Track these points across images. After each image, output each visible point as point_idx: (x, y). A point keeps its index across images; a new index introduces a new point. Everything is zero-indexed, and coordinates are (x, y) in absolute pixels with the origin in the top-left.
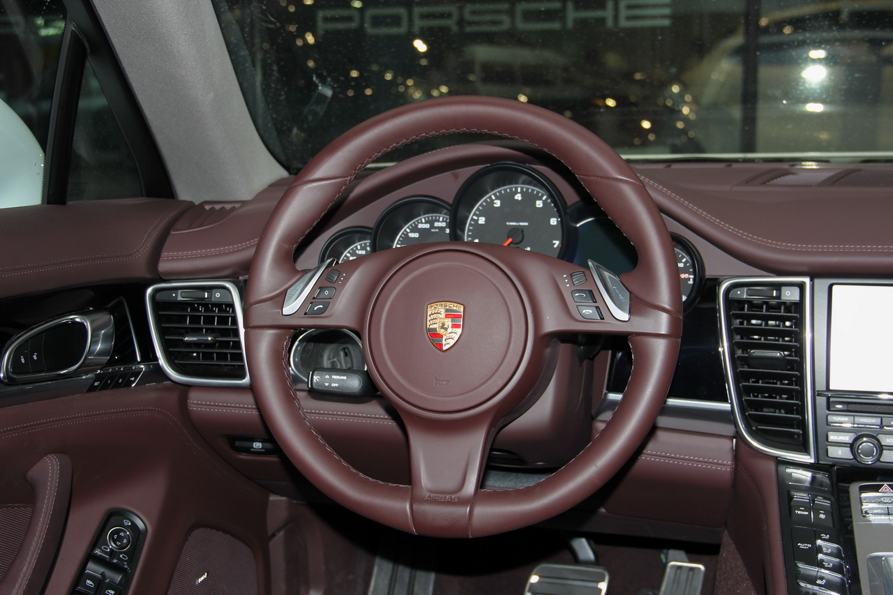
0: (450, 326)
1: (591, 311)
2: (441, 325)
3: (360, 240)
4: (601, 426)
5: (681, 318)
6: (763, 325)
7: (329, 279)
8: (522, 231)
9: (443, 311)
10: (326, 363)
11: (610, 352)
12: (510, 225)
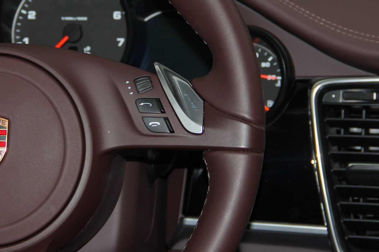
1: (159, 124)
5: (264, 129)
6: (363, 133)
8: (81, 28)
11: (186, 171)
12: (65, 21)
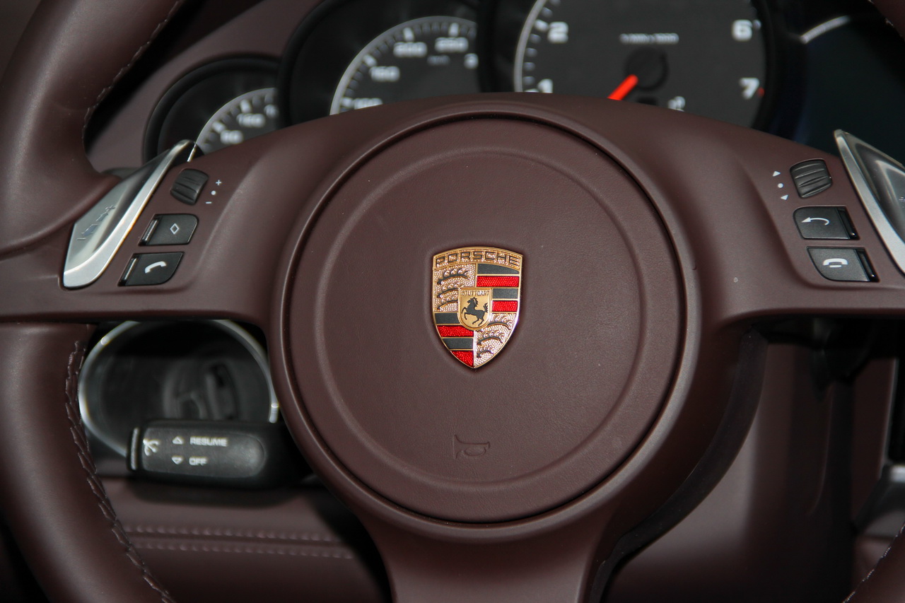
0: (490, 308)
1: (844, 262)
2: (466, 305)
3: (248, 88)
4: (878, 550)
7: (181, 195)
8: (663, 58)
9: (472, 273)
10: (169, 404)
11: (895, 364)
12: (631, 44)
